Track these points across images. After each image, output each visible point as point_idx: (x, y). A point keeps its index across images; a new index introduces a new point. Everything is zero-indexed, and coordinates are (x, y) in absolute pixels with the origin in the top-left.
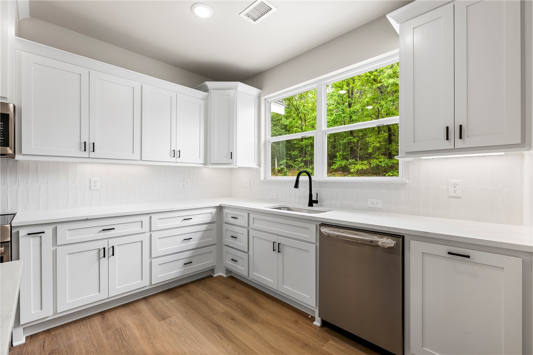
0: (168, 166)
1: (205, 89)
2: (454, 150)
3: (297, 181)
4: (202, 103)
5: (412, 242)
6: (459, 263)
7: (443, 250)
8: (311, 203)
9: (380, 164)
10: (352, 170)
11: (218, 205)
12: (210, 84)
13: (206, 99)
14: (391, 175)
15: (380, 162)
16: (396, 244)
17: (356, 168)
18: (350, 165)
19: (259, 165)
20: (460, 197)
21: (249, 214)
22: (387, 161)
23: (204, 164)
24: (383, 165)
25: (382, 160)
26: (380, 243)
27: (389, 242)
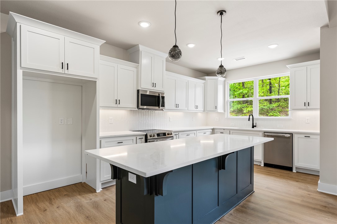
0: (194, 112)
1: (205, 79)
2: (307, 109)
3: (249, 118)
4: (203, 85)
5: (295, 135)
6: (307, 139)
7: (303, 136)
8: (253, 127)
9: (264, 107)
10: (245, 112)
11: (212, 128)
12: (207, 77)
13: (204, 83)
14: (272, 114)
15: (264, 106)
16: (291, 135)
17: (248, 110)
18: (244, 108)
19: (225, 111)
20: (309, 123)
21: (230, 131)
22: (269, 105)
23: (203, 111)
24: (266, 108)
25: (265, 104)
26: (286, 136)
27: (289, 135)
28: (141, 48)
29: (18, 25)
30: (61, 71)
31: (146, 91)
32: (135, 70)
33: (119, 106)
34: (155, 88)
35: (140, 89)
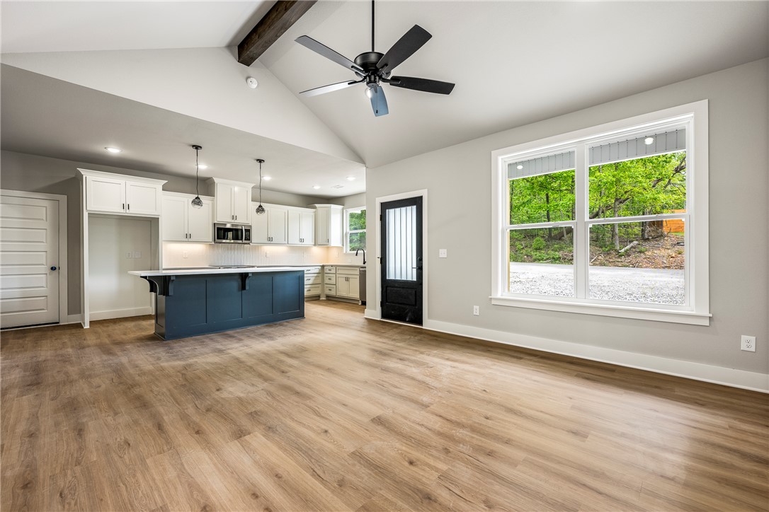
0: (298, 247)
1: (315, 208)
3: (357, 253)
4: (313, 214)
11: (322, 265)
12: (317, 205)
13: (315, 213)
19: (344, 246)
21: (336, 268)
23: (314, 245)
28: (216, 180)
29: (84, 177)
30: (122, 211)
31: (225, 225)
32: (210, 202)
33: (190, 240)
34: (236, 221)
35: (216, 222)
